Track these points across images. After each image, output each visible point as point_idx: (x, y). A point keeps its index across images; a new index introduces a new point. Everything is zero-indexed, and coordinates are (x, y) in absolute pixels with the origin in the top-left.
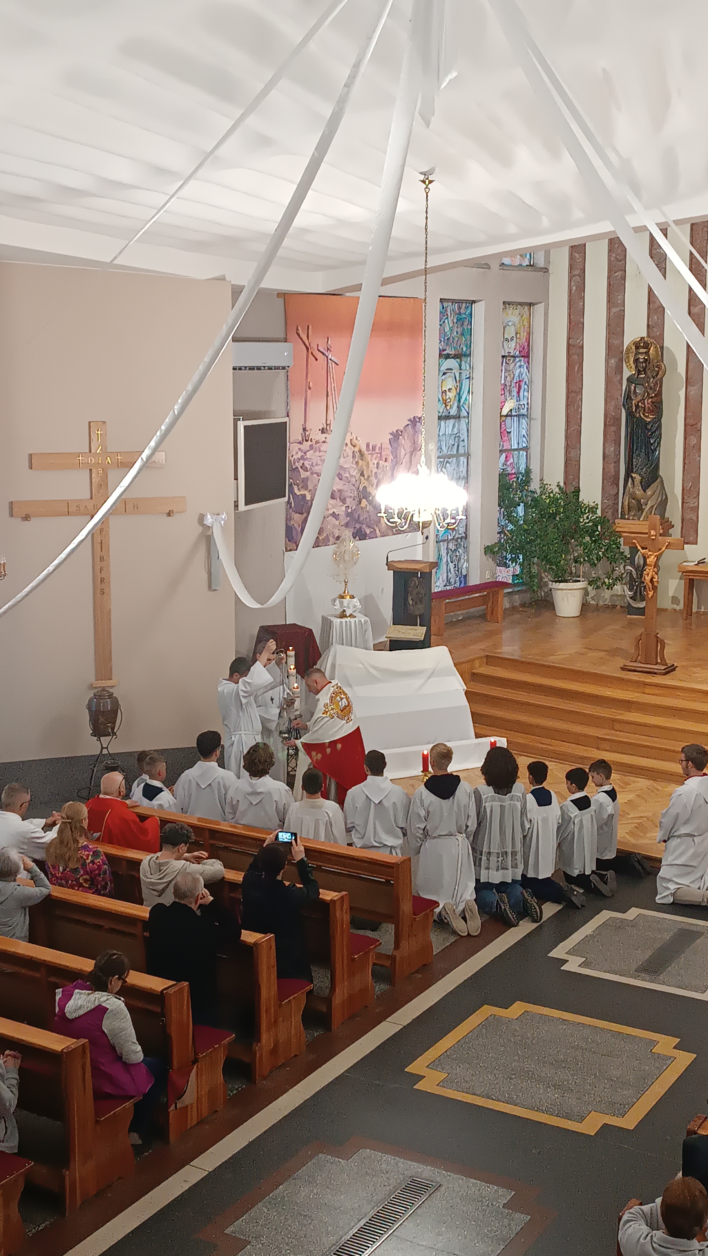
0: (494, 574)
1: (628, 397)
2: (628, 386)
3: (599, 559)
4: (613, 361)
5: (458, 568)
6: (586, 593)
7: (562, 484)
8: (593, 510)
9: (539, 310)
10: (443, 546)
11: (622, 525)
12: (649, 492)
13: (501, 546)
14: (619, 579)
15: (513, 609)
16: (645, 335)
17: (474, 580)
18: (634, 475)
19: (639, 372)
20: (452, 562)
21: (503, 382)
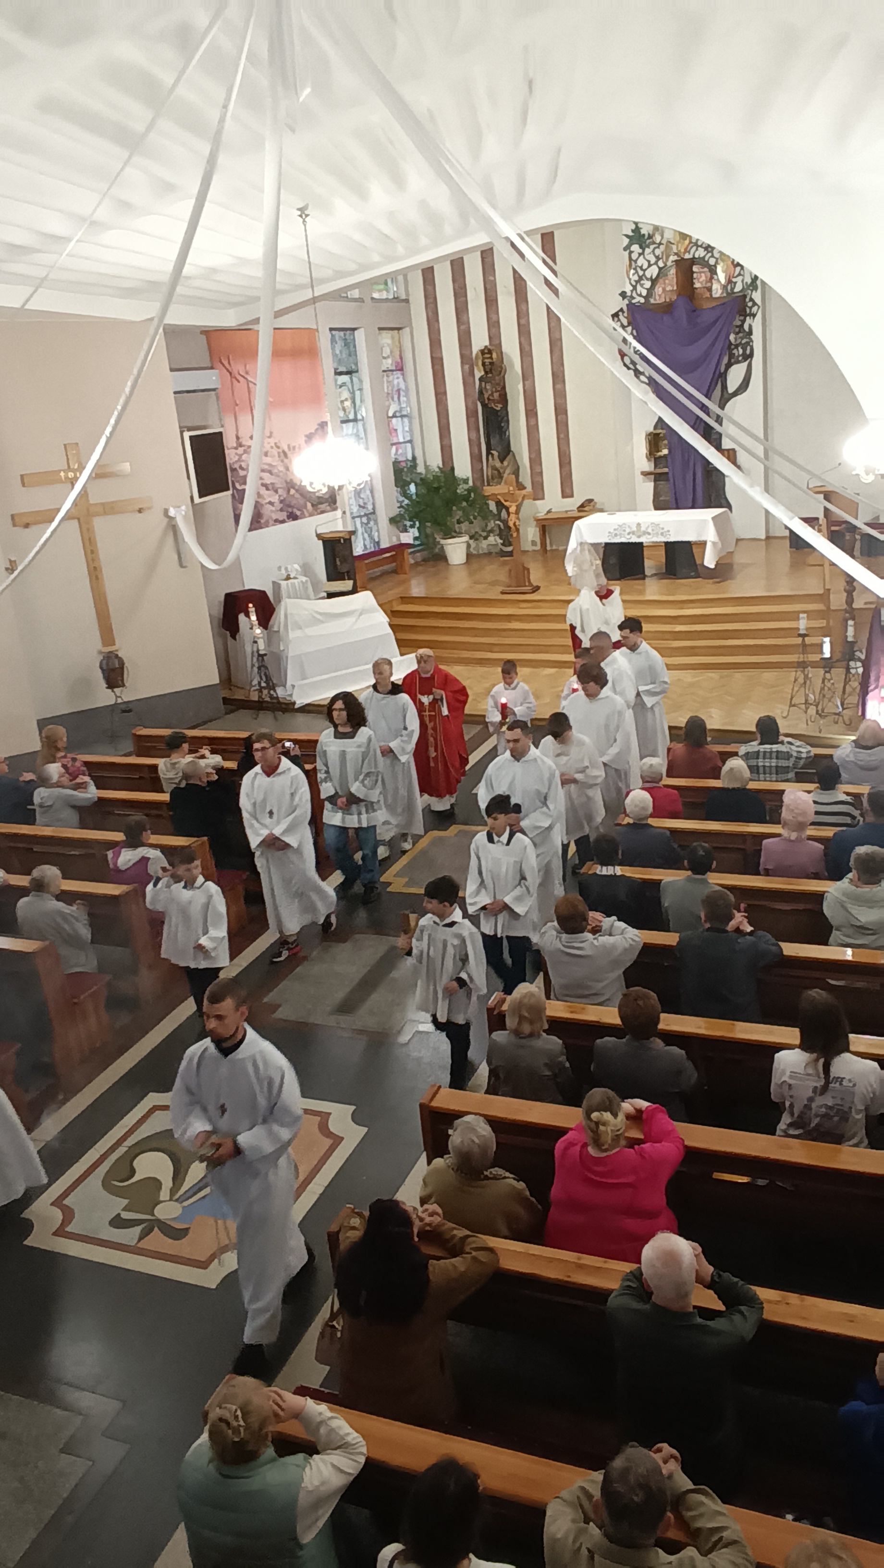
0: (399, 538)
1: (481, 392)
2: (480, 385)
3: (475, 518)
4: (467, 367)
5: (371, 537)
6: (469, 546)
7: (441, 466)
8: (466, 481)
9: (407, 330)
10: (358, 521)
11: (488, 490)
12: (505, 463)
13: (401, 516)
14: (491, 531)
15: (417, 564)
16: (487, 343)
17: (384, 545)
18: (493, 452)
19: (486, 373)
20: (366, 532)
21: (386, 390)
